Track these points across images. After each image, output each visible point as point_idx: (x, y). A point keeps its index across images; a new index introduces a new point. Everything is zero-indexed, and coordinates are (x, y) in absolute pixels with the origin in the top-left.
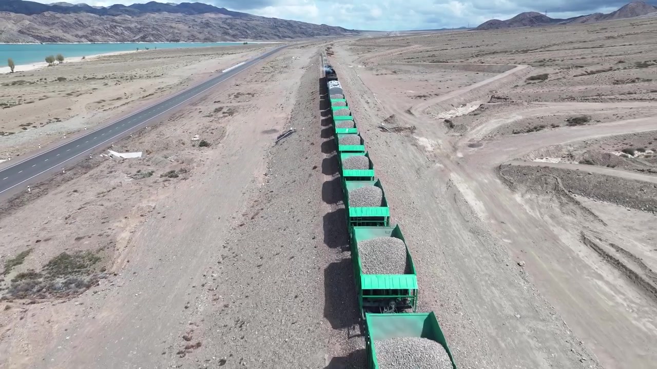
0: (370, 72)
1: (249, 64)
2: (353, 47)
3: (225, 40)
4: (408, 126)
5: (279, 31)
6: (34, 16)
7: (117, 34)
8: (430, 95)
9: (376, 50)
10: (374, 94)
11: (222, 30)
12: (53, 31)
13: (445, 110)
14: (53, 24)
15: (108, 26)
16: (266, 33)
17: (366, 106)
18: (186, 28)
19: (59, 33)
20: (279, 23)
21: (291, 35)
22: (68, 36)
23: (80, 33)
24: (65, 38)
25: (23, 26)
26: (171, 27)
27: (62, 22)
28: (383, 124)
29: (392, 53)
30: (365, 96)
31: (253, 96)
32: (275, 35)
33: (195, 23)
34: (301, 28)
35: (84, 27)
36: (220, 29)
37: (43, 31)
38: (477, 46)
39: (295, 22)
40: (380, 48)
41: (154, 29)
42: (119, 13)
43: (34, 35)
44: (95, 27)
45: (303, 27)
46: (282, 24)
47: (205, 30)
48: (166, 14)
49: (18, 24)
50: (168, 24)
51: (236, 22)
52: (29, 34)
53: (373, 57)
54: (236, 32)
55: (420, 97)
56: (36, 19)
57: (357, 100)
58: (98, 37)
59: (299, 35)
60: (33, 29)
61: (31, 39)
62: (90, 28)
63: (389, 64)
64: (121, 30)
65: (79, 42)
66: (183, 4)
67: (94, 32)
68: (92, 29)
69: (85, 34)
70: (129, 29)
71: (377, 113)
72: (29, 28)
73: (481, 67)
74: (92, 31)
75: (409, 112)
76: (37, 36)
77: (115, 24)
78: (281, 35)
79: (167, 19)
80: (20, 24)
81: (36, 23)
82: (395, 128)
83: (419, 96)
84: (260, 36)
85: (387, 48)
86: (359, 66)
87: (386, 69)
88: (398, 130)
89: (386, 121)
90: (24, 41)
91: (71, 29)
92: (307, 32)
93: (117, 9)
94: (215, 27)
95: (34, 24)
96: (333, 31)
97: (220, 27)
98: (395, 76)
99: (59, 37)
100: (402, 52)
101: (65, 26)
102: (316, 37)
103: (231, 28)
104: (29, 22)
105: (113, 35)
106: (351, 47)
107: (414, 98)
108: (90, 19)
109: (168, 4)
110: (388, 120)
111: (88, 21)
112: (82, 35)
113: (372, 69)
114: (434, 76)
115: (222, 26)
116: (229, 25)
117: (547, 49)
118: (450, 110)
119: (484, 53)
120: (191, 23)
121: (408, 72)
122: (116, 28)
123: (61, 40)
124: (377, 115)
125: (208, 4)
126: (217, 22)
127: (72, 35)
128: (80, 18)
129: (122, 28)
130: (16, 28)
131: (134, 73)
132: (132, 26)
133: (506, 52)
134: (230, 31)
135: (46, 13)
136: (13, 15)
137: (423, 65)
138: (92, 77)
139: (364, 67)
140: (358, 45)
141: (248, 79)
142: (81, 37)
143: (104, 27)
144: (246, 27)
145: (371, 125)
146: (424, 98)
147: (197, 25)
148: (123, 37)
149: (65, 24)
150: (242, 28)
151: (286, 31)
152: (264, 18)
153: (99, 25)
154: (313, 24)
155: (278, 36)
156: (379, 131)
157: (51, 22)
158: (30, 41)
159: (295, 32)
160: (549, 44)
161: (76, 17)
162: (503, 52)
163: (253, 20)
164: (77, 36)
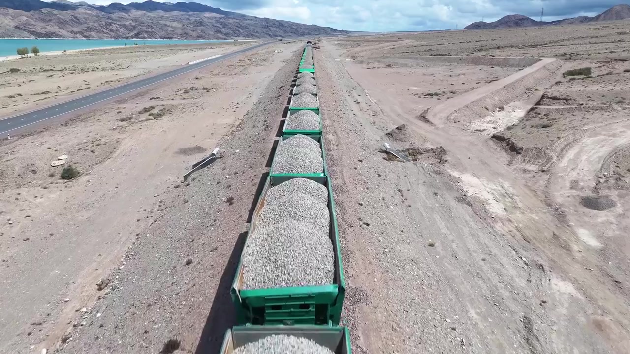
0: (359, 65)
1: (225, 56)
2: (341, 42)
3: (218, 38)
4: (429, 146)
5: (270, 30)
6: (32, 12)
7: (111, 31)
8: (444, 92)
9: (365, 44)
10: (366, 91)
11: (215, 28)
12: (48, 27)
13: (478, 116)
14: (50, 20)
15: (104, 23)
16: (257, 32)
17: (355, 107)
18: (180, 25)
19: (55, 29)
20: (271, 23)
21: (282, 34)
22: (63, 32)
23: (76, 29)
24: (60, 34)
25: (20, 21)
26: (166, 25)
27: (59, 19)
28: (388, 145)
29: (383, 47)
30: (354, 93)
31: (208, 92)
32: (266, 34)
33: (189, 22)
34: (292, 28)
35: (81, 23)
36: (213, 27)
37: (40, 27)
38: (477, 42)
39: (287, 22)
40: (370, 43)
41: (148, 26)
42: (116, 11)
43: (30, 31)
44: (91, 24)
45: (294, 27)
46: (274, 24)
47: (199, 28)
48: (161, 13)
49: (16, 20)
50: (163, 22)
51: (229, 21)
52: (25, 30)
53: (363, 51)
54: (229, 31)
55: (431, 95)
56: (33, 15)
57: (343, 98)
58: (93, 33)
59: (290, 34)
60: (30, 24)
61: (26, 34)
62: (85, 25)
63: (381, 57)
64: (117, 27)
65: (74, 38)
66: (179, 3)
67: (89, 29)
68: (88, 25)
69: (81, 30)
70: (125, 26)
71: (372, 119)
72: (25, 24)
73: (495, 60)
74: (88, 27)
75: (423, 118)
76: (34, 32)
77: (110, 21)
78: (272, 34)
79: (162, 18)
80: (17, 20)
81: (32, 19)
82: (407, 150)
83: (429, 95)
84: (252, 35)
85: (377, 43)
86: (347, 60)
87: (379, 62)
88: (414, 154)
89: (390, 134)
90: (19, 36)
91: (67, 26)
92: (297, 31)
93: (115, 7)
94: (208, 25)
95: (31, 20)
96: (323, 31)
97: (213, 25)
98: (389, 70)
99: (54, 33)
100: (394, 47)
101: (61, 22)
102: (305, 36)
103: (224, 27)
104: (27, 18)
105: (107, 31)
106: (339, 42)
107: (422, 97)
108: (86, 16)
109: (164, 4)
110: (394, 135)
111: (84, 18)
112: (77, 31)
113: (362, 62)
114: (440, 70)
115: (215, 24)
116: (222, 23)
117: (558, 44)
118: (485, 116)
119: (487, 47)
120: (186, 22)
121: (406, 65)
122: (111, 25)
123: (57, 36)
124: (374, 123)
125: (203, 4)
126: (210, 21)
127: (68, 32)
128: (77, 15)
129: (117, 25)
130: (13, 24)
131: (97, 65)
132: (127, 23)
133: (512, 47)
134: (223, 30)
135: (43, 10)
136: (11, 11)
137: (423, 59)
138: (50, 68)
139: (352, 60)
140: (347, 41)
141: (215, 72)
142: (76, 33)
143: (100, 24)
144: (239, 26)
145: (365, 147)
146: (437, 97)
147: (191, 23)
148: (117, 33)
149: (61, 21)
150: (234, 27)
151: (277, 30)
152: (256, 17)
153: (94, 22)
154: (304, 25)
155: (269, 35)
156: (381, 159)
157: (48, 18)
158: (25, 36)
159: (286, 32)
160: (557, 40)
161: (73, 14)
162: (509, 46)
163: (246, 20)
164: (72, 32)
